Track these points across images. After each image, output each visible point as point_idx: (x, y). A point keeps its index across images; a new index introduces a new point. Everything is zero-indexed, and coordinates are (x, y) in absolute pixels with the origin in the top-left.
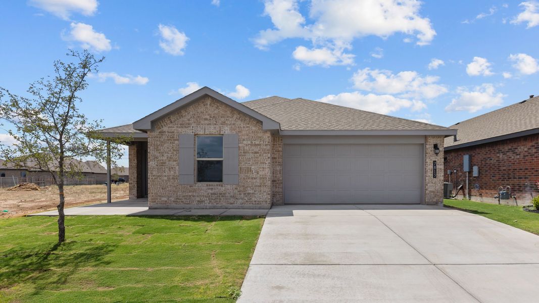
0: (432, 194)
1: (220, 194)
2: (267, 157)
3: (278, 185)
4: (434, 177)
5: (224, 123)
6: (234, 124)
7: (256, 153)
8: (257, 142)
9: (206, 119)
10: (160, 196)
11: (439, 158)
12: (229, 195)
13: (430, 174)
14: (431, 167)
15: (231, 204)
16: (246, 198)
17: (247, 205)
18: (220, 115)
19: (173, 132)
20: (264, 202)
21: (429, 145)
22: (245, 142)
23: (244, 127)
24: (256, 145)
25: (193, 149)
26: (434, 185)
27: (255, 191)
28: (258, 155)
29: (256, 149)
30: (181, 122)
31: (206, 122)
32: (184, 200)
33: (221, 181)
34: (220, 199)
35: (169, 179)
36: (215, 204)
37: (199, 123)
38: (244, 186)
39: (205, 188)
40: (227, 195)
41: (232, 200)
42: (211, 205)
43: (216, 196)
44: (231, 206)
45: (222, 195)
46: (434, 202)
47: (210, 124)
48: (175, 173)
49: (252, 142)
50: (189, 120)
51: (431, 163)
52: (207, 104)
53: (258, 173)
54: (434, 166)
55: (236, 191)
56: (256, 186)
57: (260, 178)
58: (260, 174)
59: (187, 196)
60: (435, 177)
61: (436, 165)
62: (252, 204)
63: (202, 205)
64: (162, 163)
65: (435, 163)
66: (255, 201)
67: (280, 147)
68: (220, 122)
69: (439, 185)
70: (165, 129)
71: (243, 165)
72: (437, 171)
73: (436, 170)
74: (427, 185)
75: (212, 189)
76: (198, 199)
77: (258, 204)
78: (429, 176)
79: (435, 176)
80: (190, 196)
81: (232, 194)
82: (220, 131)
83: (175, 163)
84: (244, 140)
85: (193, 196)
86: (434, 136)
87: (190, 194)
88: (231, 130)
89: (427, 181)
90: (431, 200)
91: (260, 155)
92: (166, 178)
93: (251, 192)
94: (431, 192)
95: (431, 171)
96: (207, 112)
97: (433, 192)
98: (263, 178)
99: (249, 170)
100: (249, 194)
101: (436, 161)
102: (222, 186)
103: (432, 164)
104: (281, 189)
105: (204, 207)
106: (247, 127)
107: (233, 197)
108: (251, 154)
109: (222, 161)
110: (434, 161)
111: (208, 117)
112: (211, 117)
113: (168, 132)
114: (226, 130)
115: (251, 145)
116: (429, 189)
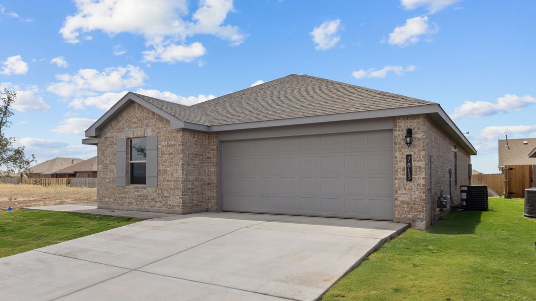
0: (406, 206)
1: (144, 196)
2: (180, 158)
3: (212, 188)
4: (407, 180)
5: (147, 126)
6: (155, 125)
7: (171, 154)
8: (172, 143)
9: (135, 123)
10: (104, 197)
11: (416, 150)
12: (150, 198)
13: (401, 175)
14: (403, 164)
15: (152, 207)
16: (163, 202)
17: (163, 209)
18: (145, 117)
19: (113, 137)
20: (177, 207)
21: (399, 131)
22: (162, 143)
23: (162, 128)
24: (171, 145)
25: (125, 152)
26: (408, 192)
27: (170, 195)
28: (173, 156)
29: (171, 150)
30: (118, 127)
31: (135, 125)
32: (119, 201)
33: (144, 183)
34: (144, 202)
35: (110, 181)
36: (140, 206)
37: (130, 127)
38: (161, 189)
39: (133, 190)
40: (149, 197)
41: (152, 203)
42: (136, 207)
43: (141, 198)
44: (151, 209)
45: (146, 197)
46: (409, 219)
47: (137, 127)
48: (114, 175)
49: (168, 143)
50: (123, 125)
51: (402, 158)
52: (135, 108)
53: (172, 176)
54: (407, 162)
55: (155, 194)
56: (171, 189)
57: (175, 181)
58: (174, 176)
59: (121, 197)
60: (411, 180)
61: (410, 161)
62: (168, 208)
63: (131, 207)
64: (106, 166)
65: (409, 158)
66: (170, 205)
67: (214, 145)
68: (145, 124)
69: (417, 192)
70: (108, 135)
71: (161, 167)
72: (413, 170)
73: (411, 169)
74: (396, 192)
75: (138, 191)
76: (128, 201)
77: (172, 208)
78: (400, 178)
79: (409, 179)
80: (123, 197)
81: (152, 197)
82: (144, 133)
83: (114, 166)
84: (162, 141)
85: (126, 198)
86: (406, 117)
87: (123, 196)
88: (152, 131)
89: (397, 186)
90: (404, 216)
91: (174, 156)
92: (108, 180)
93: (167, 195)
94: (403, 202)
95: (403, 170)
96: (135, 116)
97: (408, 203)
98: (176, 181)
99: (166, 172)
100: (165, 197)
101: (411, 155)
102: (145, 189)
103: (405, 160)
104: (216, 194)
105: (133, 209)
106: (165, 127)
107: (153, 200)
108: (167, 156)
109: (145, 163)
110: (407, 156)
111: (136, 120)
112: (138, 120)
113: (110, 137)
114: (149, 132)
115: (167, 146)
116: (401, 199)
